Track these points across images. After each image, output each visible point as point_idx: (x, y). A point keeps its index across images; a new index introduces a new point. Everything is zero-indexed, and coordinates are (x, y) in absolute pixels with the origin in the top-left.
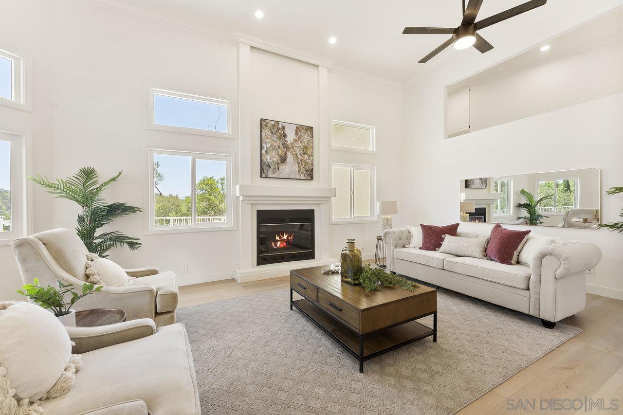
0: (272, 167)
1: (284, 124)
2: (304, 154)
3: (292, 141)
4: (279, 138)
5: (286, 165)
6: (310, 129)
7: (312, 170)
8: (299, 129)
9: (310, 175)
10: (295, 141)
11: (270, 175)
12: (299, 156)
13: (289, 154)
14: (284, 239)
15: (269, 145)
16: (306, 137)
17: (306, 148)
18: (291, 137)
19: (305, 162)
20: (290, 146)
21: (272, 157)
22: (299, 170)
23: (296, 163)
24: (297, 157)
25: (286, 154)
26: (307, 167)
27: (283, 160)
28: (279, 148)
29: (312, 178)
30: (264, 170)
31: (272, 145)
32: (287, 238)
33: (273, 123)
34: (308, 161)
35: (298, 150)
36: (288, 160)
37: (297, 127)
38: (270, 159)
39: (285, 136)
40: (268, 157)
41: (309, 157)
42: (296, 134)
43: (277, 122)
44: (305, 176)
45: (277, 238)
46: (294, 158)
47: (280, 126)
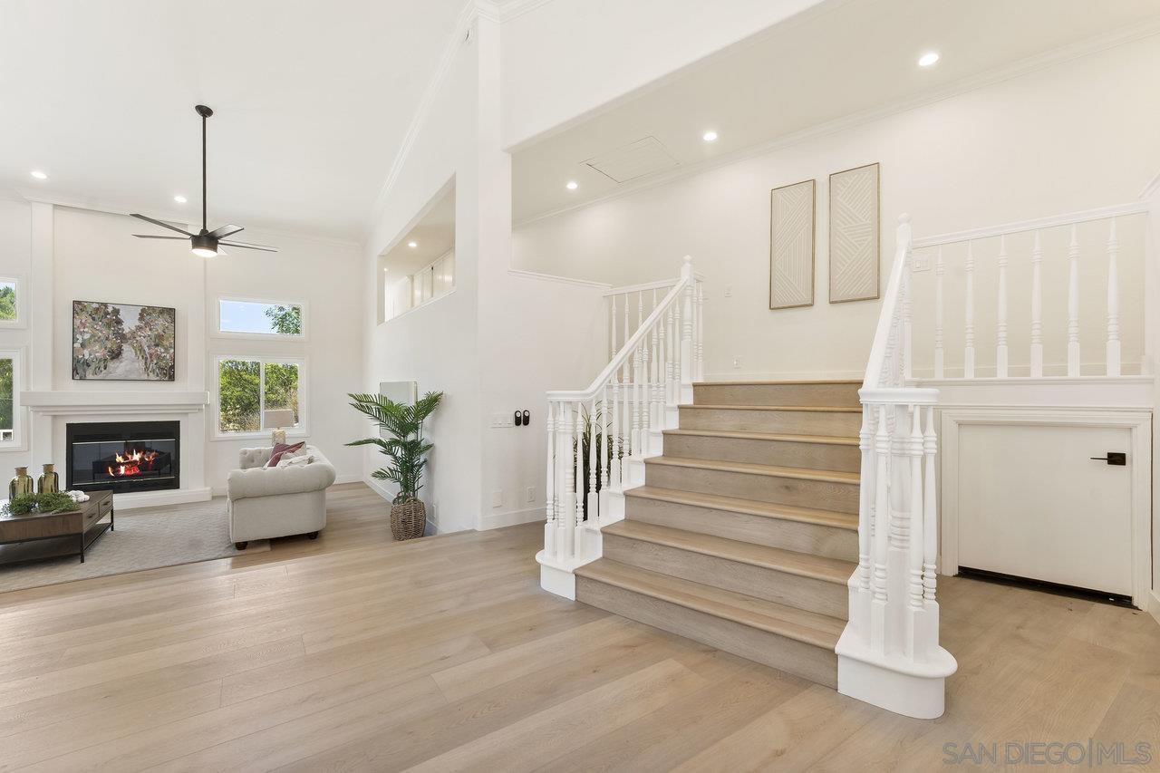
0: (93, 366)
1: (117, 307)
2: (157, 345)
3: (134, 328)
4: (109, 325)
5: (121, 362)
6: (170, 312)
7: (173, 367)
8: (146, 313)
9: (169, 373)
10: (139, 328)
11: (89, 376)
12: (146, 349)
13: (125, 347)
14: (136, 461)
15: (87, 336)
16: (160, 323)
17: (160, 337)
18: (130, 323)
19: (159, 357)
20: (129, 336)
21: (96, 352)
22: (147, 368)
23: (141, 358)
24: (142, 350)
25: (120, 348)
26: (162, 364)
27: (116, 354)
28: (107, 339)
29: (172, 378)
30: (80, 369)
31: (93, 336)
32: (142, 459)
33: (95, 306)
34: (163, 355)
35: (145, 340)
36: (124, 355)
37: (143, 310)
38: (90, 355)
39: (119, 322)
40: (86, 352)
41: (166, 350)
42: (142, 317)
43: (105, 305)
44: (158, 376)
45: (119, 459)
46: (136, 353)
47: (110, 309)
